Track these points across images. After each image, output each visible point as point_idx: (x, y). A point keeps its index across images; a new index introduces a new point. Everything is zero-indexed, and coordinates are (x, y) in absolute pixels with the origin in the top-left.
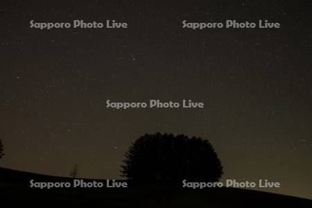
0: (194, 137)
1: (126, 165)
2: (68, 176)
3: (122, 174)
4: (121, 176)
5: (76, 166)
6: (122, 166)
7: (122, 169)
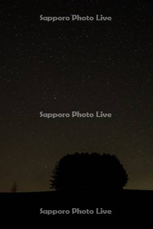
0: (104, 154)
1: (54, 179)
2: (10, 192)
3: (51, 186)
4: (51, 188)
5: (15, 183)
6: (51, 181)
7: (51, 183)
